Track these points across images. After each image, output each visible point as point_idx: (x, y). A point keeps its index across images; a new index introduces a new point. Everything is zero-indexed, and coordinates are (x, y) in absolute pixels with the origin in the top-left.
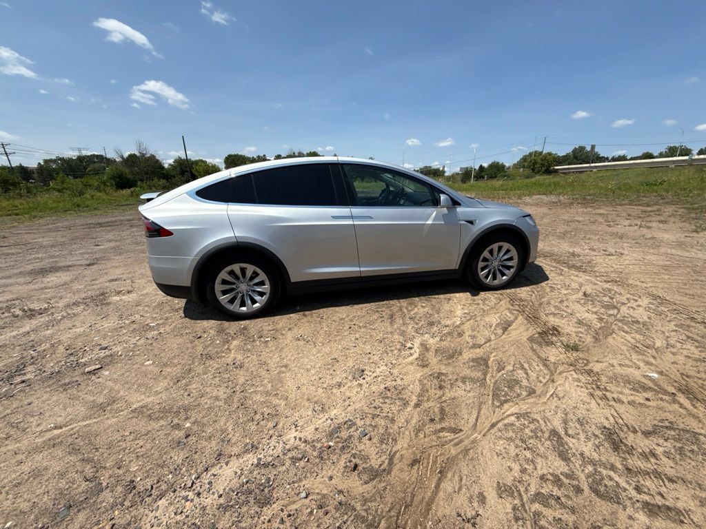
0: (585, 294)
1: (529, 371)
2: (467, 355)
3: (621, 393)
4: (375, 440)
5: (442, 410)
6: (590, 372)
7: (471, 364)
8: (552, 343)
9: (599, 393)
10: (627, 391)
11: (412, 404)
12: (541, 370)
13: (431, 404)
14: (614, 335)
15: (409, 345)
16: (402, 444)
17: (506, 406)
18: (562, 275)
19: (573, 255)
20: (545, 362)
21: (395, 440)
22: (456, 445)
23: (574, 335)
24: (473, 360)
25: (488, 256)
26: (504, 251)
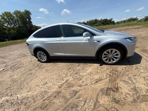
1: (86, 104)
4: (25, 106)
5: (47, 105)
7: (72, 92)
8: (109, 95)
11: (44, 99)
13: (47, 102)
15: (64, 79)
20: (97, 102)
21: (28, 109)
24: (74, 91)
25: (107, 53)
26: (113, 52)
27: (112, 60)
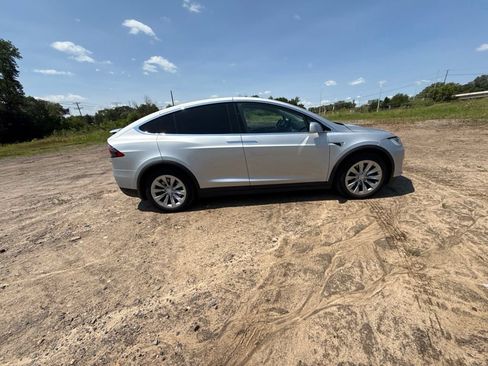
0: (444, 206)
1: (365, 270)
2: (317, 251)
3: (448, 299)
4: (219, 310)
5: (279, 294)
6: (422, 277)
7: (318, 258)
8: (396, 247)
9: (425, 297)
10: (455, 298)
11: (258, 285)
12: (376, 270)
13: (273, 287)
14: (461, 245)
15: (274, 239)
16: (239, 315)
17: (333, 297)
18: (428, 188)
19: (446, 170)
20: (382, 263)
21: (234, 312)
22: (279, 323)
23: (420, 241)
24: (320, 255)
25: (355, 171)
26: (369, 167)
27: (365, 187)
